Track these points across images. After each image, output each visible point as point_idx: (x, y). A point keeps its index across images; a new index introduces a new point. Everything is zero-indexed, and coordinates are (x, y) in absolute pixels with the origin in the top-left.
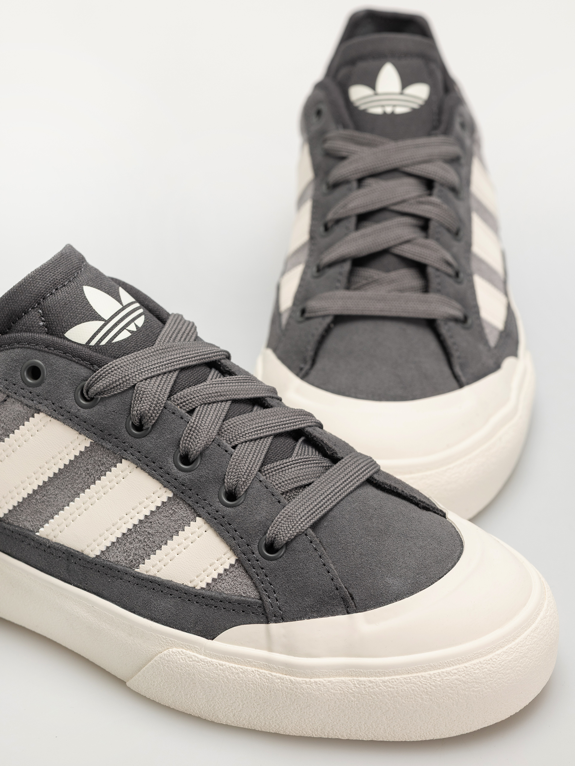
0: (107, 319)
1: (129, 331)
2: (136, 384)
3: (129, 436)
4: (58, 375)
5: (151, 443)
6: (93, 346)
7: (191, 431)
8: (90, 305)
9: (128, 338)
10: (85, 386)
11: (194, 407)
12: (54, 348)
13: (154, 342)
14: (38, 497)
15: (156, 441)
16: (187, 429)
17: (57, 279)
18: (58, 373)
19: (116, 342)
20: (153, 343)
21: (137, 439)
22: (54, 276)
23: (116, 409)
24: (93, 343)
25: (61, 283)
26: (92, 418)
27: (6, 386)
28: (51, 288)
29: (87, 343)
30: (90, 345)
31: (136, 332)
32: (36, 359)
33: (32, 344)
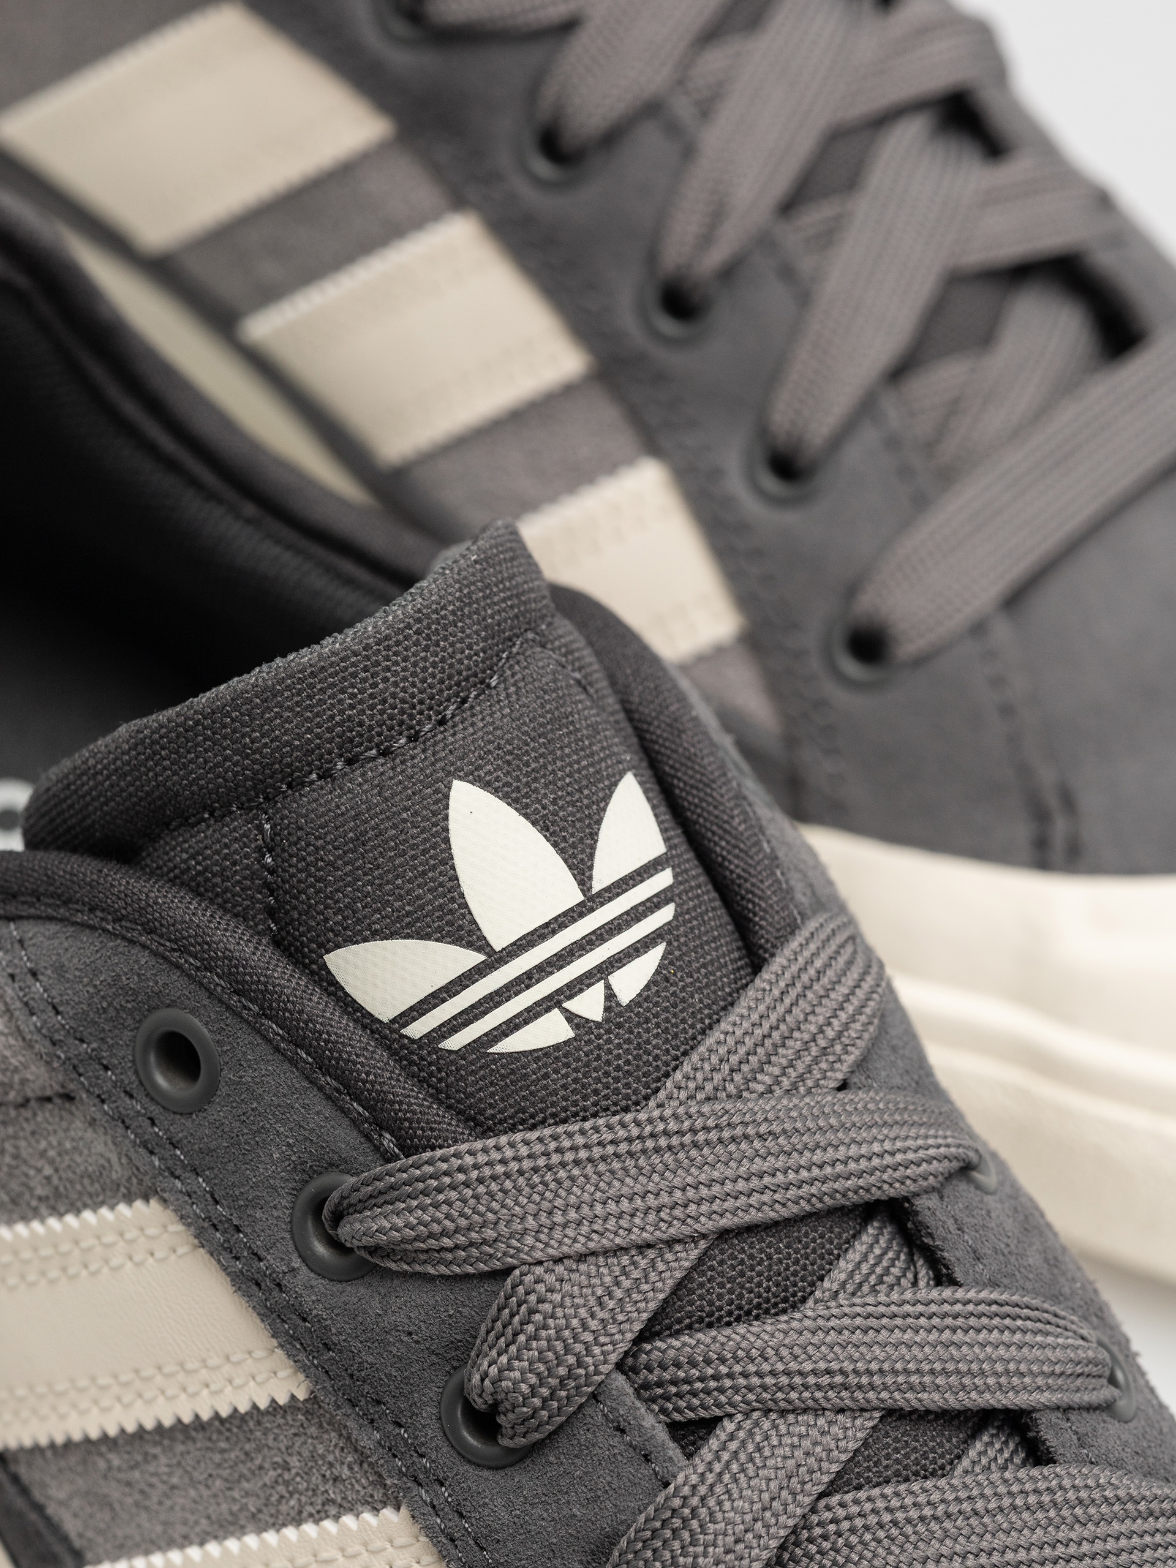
0: (498, 948)
1: (570, 1017)
2: (514, 1268)
3: (440, 1441)
4: (253, 1110)
5: (509, 1506)
6: (412, 1041)
7: (663, 1527)
8: (453, 868)
9: (557, 1047)
10: (335, 1196)
11: (717, 1412)
12: (262, 1008)
13: (658, 1080)
14: (116, 1461)
15: (527, 1506)
16: (651, 1509)
17: (361, 724)
18: (255, 1105)
19: (502, 1055)
20: (654, 1086)
21: (467, 1467)
22: (352, 707)
23: (419, 1328)
24: (417, 1029)
25: (377, 739)
26: (329, 1322)
27: (76, 1062)
28: (330, 753)
29: (394, 1021)
30: (404, 1031)
31: (598, 1025)
32: (194, 1015)
33: (191, 960)
